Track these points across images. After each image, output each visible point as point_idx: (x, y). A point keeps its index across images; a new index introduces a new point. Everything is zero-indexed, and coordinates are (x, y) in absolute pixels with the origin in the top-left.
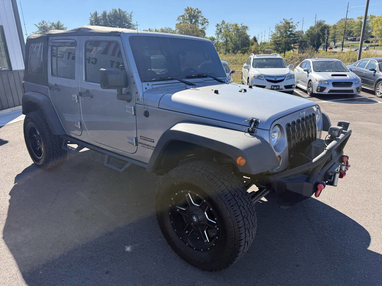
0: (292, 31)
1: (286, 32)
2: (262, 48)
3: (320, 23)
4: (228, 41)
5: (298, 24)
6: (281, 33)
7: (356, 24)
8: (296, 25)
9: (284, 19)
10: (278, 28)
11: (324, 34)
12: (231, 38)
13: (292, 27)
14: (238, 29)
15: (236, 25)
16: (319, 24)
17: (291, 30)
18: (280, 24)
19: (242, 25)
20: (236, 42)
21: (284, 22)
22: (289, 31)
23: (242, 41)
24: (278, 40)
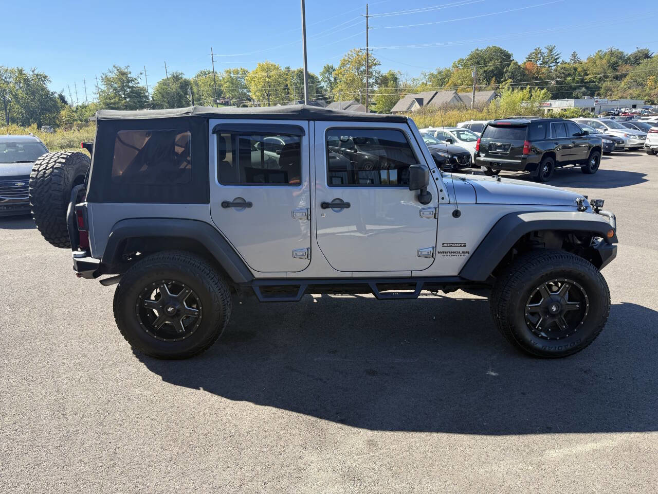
0: (133, 87)
1: (123, 88)
2: (81, 115)
3: (177, 76)
4: (9, 102)
5: (141, 76)
6: (115, 89)
7: (226, 81)
8: (138, 77)
9: (114, 66)
10: (108, 81)
11: (186, 93)
12: (16, 96)
13: (132, 80)
14: (26, 81)
15: (21, 72)
16: (176, 78)
17: (130, 84)
18: (110, 75)
19: (33, 71)
20: (28, 103)
21: (116, 71)
22: (129, 87)
23: (40, 103)
24: (112, 101)
